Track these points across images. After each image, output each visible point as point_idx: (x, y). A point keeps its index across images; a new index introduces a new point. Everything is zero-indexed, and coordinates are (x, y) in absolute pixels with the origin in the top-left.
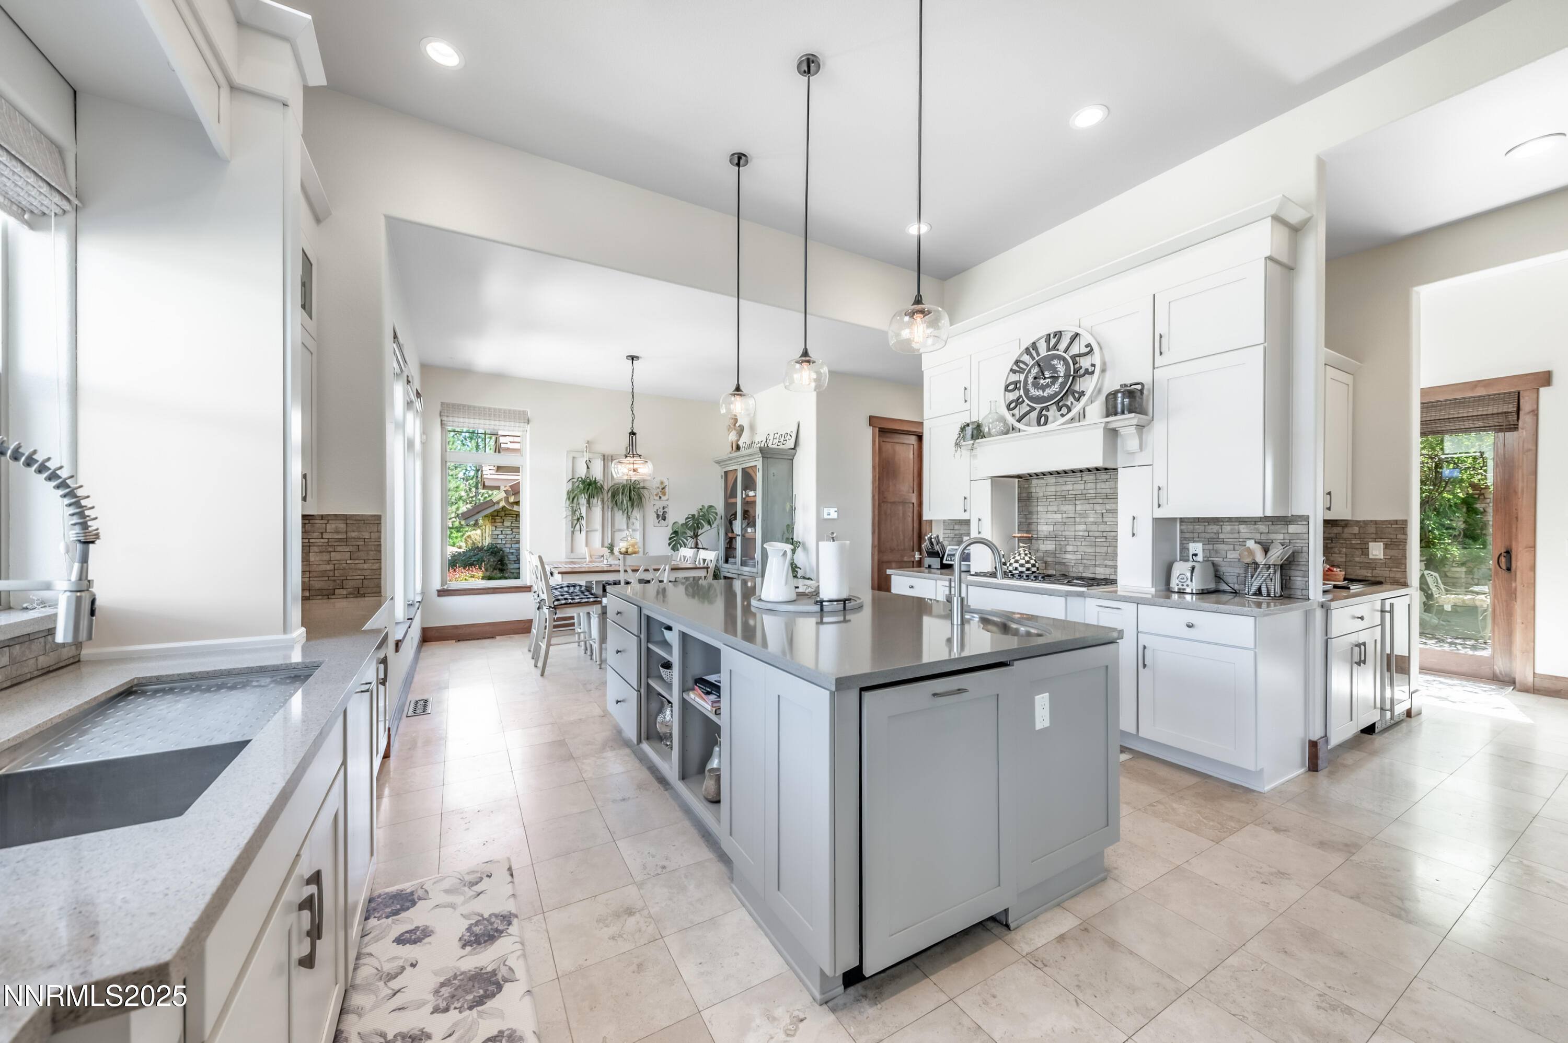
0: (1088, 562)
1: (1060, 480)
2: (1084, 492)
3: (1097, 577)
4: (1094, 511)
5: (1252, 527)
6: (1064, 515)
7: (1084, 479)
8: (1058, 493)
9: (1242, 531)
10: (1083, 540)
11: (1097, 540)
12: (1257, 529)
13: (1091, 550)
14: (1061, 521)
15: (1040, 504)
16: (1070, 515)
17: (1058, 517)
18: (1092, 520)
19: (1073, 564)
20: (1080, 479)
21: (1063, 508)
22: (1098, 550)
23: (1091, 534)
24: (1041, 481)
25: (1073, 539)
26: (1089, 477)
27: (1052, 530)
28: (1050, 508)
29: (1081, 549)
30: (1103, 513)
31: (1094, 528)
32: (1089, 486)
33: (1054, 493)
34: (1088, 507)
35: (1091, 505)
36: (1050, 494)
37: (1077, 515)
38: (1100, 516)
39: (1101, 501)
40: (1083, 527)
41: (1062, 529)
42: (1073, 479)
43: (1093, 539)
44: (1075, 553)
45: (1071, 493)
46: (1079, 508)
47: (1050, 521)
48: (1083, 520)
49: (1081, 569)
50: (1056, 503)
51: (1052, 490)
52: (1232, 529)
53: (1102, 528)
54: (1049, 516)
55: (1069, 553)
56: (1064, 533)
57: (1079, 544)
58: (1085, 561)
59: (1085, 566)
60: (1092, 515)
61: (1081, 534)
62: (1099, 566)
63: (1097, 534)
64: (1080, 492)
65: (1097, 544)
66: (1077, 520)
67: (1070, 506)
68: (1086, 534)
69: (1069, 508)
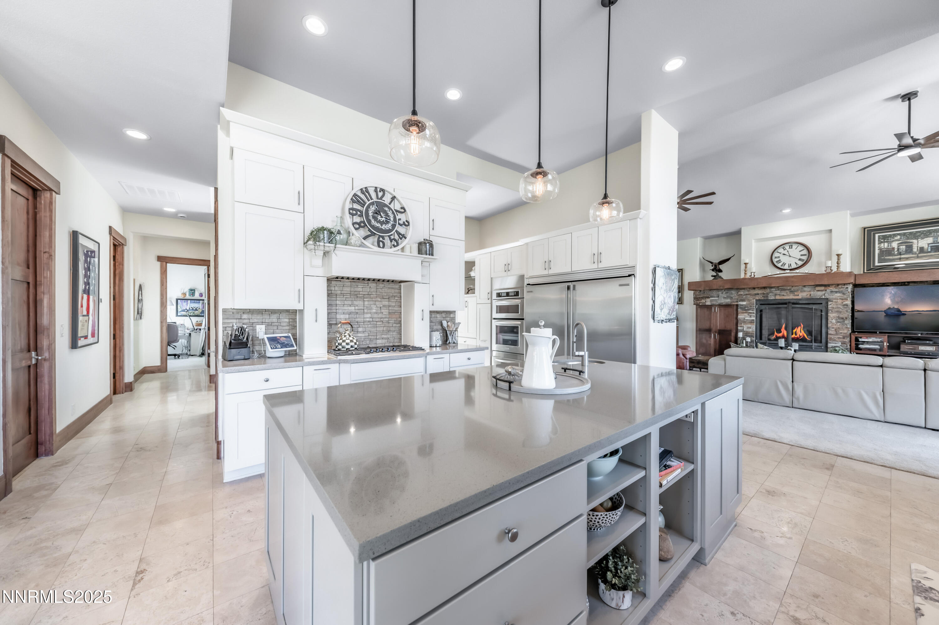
0: (373, 337)
1: (354, 284)
2: (370, 293)
3: (378, 346)
4: (376, 306)
5: (441, 315)
6: (356, 308)
7: (370, 285)
8: (352, 293)
9: (438, 317)
10: (369, 323)
11: (377, 323)
12: (442, 316)
13: (375, 329)
14: (354, 311)
15: (338, 299)
16: (360, 308)
17: (352, 308)
18: (374, 311)
19: (363, 340)
20: (367, 285)
21: (355, 303)
22: (378, 329)
23: (374, 319)
24: (339, 283)
25: (363, 324)
26: (373, 285)
27: (348, 317)
28: (346, 302)
29: (368, 329)
30: (381, 307)
31: (376, 316)
32: (372, 290)
33: (349, 292)
34: (372, 303)
35: (374, 302)
36: (346, 292)
37: (365, 308)
38: (379, 309)
39: (379, 300)
40: (369, 315)
41: (355, 317)
42: (362, 284)
43: (375, 323)
44: (364, 332)
45: (361, 293)
46: (366, 303)
47: (346, 311)
48: (369, 311)
49: (368, 342)
50: (350, 299)
51: (347, 290)
52: (435, 316)
53: (380, 316)
54: (346, 308)
55: (360, 332)
56: (356, 320)
57: (366, 326)
58: (370, 337)
59: (370, 340)
60: (375, 309)
61: (368, 320)
62: (379, 339)
63: (377, 320)
64: (367, 293)
65: (377, 326)
66: (366, 311)
67: (361, 302)
68: (371, 320)
69: (359, 303)
